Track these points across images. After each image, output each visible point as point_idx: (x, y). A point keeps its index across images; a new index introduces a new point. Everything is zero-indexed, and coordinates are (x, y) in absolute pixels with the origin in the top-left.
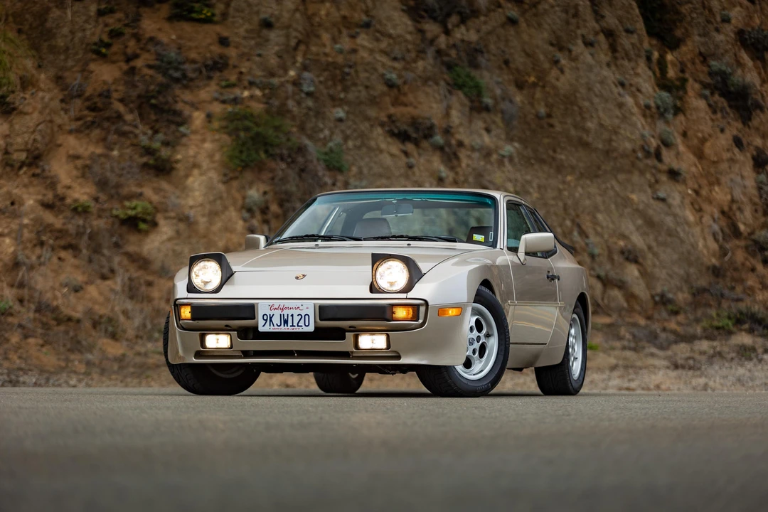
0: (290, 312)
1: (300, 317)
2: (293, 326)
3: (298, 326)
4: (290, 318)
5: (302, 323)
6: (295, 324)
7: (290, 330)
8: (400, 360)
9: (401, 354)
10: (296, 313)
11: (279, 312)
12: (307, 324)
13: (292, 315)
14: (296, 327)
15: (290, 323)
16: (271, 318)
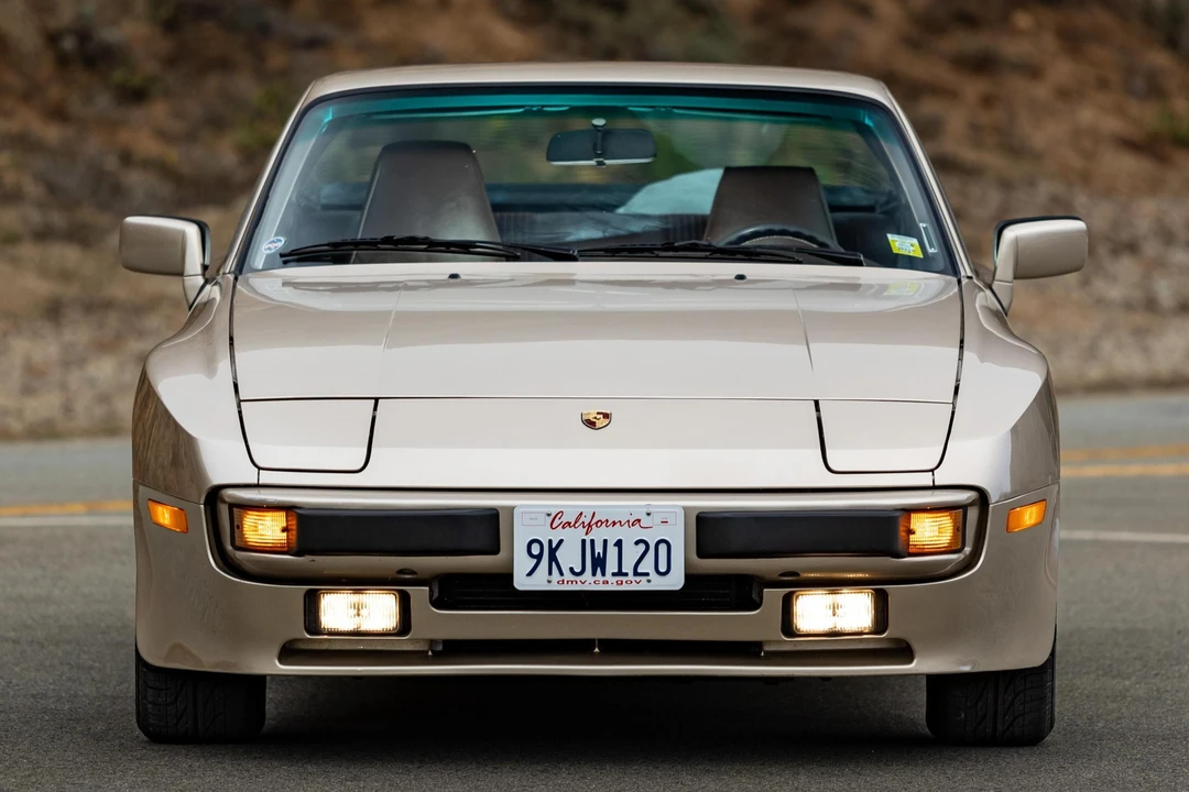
0: (612, 535)
1: (642, 547)
2: (620, 573)
3: (636, 573)
4: (612, 552)
5: (647, 565)
6: (628, 567)
7: (612, 585)
8: (911, 662)
9: (915, 646)
10: (629, 536)
11: (580, 533)
12: (663, 568)
13: (619, 544)
14: (631, 577)
15: (612, 566)
16: (553, 552)
